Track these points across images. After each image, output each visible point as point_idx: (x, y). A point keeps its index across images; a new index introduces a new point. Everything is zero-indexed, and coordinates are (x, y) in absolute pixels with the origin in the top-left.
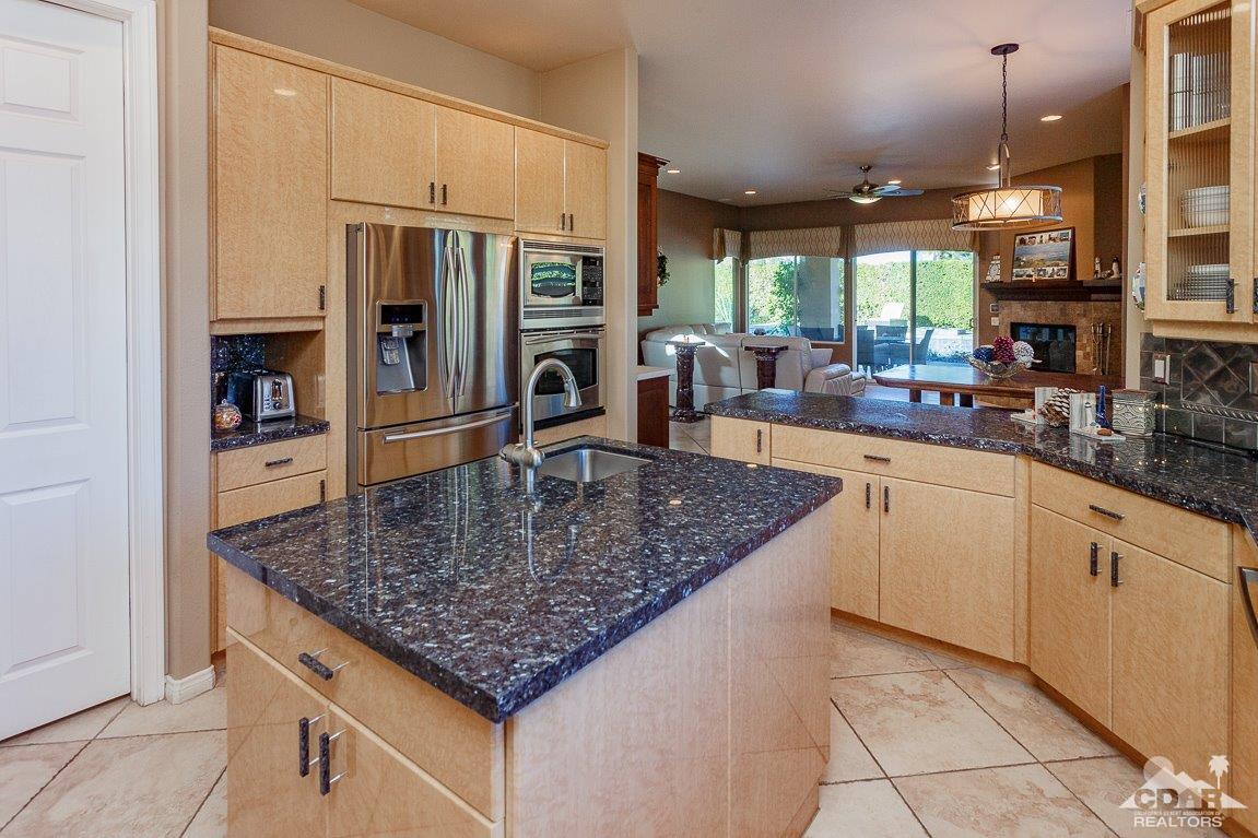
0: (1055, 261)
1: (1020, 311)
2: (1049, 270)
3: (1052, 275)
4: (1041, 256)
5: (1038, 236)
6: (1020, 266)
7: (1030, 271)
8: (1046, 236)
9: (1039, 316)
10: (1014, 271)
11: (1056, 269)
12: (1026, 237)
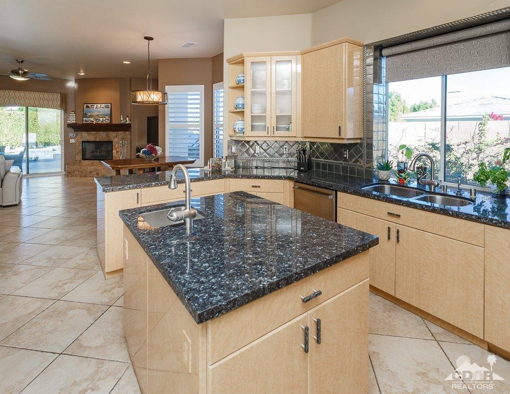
0: (104, 116)
1: (86, 136)
2: (101, 119)
3: (102, 121)
4: (96, 113)
5: (95, 105)
6: (87, 117)
7: (92, 119)
8: (99, 105)
9: (96, 138)
10: (84, 119)
11: (104, 119)
12: (90, 105)
